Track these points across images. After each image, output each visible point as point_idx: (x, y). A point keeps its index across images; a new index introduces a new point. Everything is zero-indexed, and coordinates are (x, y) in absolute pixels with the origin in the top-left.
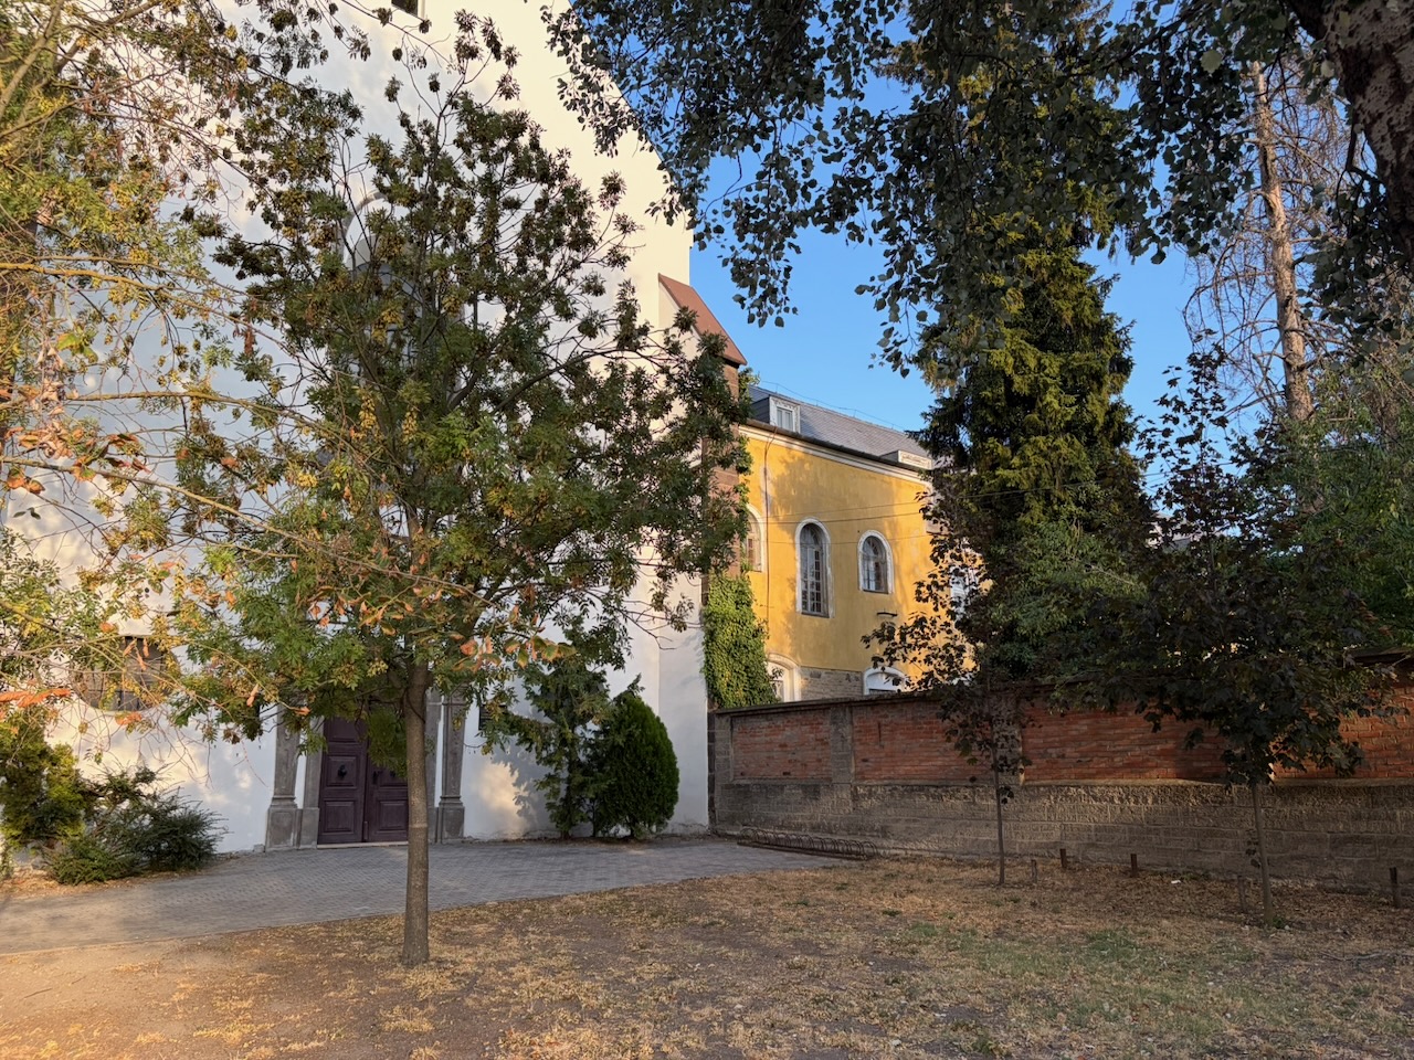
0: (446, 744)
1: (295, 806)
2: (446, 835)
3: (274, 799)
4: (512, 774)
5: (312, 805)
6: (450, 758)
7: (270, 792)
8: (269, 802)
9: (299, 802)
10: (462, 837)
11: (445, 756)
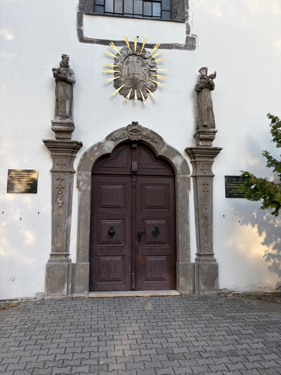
0: (197, 209)
1: (69, 261)
2: (202, 287)
3: (51, 255)
4: (260, 234)
5: (84, 260)
6: (202, 221)
7: (48, 249)
8: (48, 257)
9: (73, 257)
10: (217, 289)
11: (197, 219)
